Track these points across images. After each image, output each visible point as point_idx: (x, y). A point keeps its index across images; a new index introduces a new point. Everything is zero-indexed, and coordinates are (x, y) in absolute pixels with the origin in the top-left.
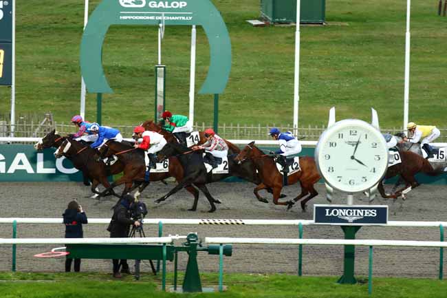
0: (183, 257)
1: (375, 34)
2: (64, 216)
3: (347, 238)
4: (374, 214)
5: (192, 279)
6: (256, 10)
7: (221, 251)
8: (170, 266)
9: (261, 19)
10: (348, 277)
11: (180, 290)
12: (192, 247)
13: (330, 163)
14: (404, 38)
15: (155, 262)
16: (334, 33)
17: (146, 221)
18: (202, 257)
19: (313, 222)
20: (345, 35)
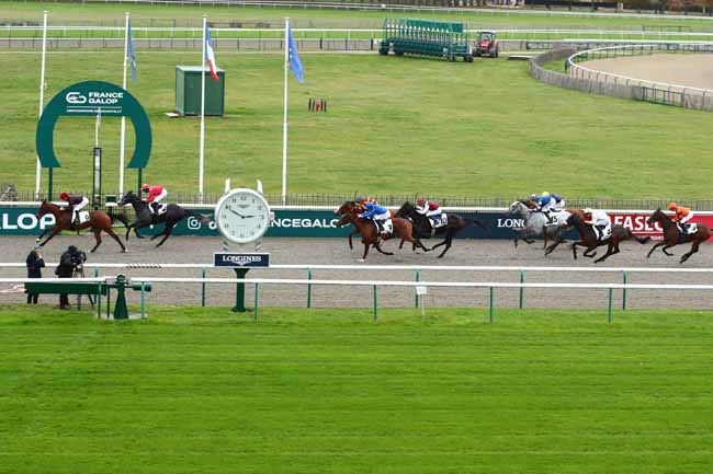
0: (114, 293)
1: (262, 124)
2: (28, 261)
3: (238, 277)
4: (259, 259)
5: (121, 311)
6: (172, 105)
7: (143, 288)
8: (104, 299)
9: (175, 112)
10: (240, 307)
11: (112, 317)
12: (120, 285)
13: (227, 221)
14: (282, 127)
15: (92, 296)
16: (231, 123)
17: (85, 265)
18: (128, 293)
19: (213, 265)
20: (239, 124)
